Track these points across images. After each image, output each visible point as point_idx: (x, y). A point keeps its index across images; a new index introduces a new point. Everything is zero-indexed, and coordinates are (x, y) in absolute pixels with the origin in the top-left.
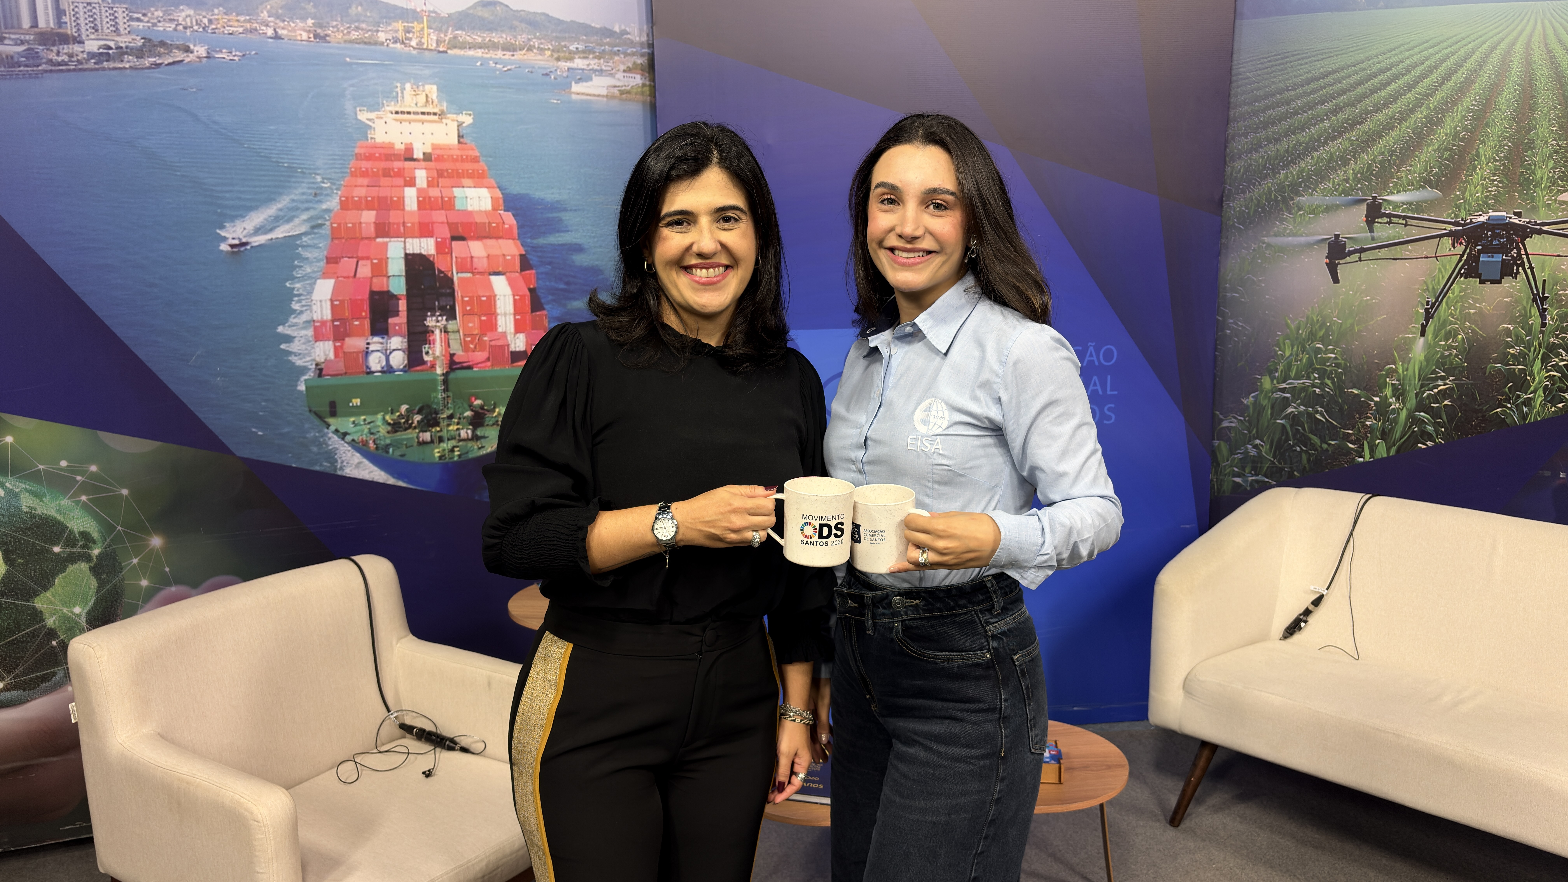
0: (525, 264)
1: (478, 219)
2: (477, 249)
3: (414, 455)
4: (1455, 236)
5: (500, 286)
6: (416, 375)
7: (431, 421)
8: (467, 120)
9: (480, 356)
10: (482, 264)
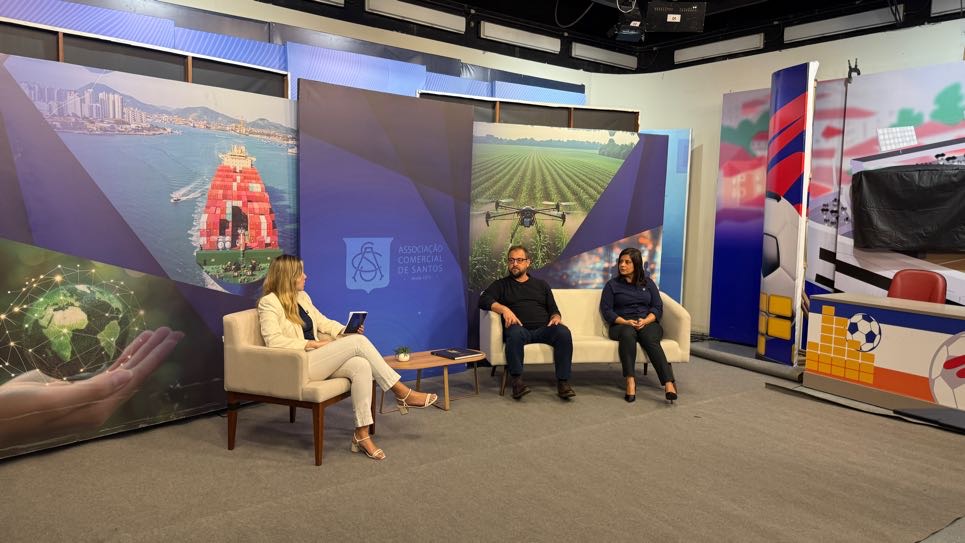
0: (271, 212)
1: (257, 195)
2: (256, 205)
4: (518, 213)
5: (263, 219)
6: (234, 251)
7: (238, 269)
8: (254, 159)
9: (255, 244)
10: (257, 211)
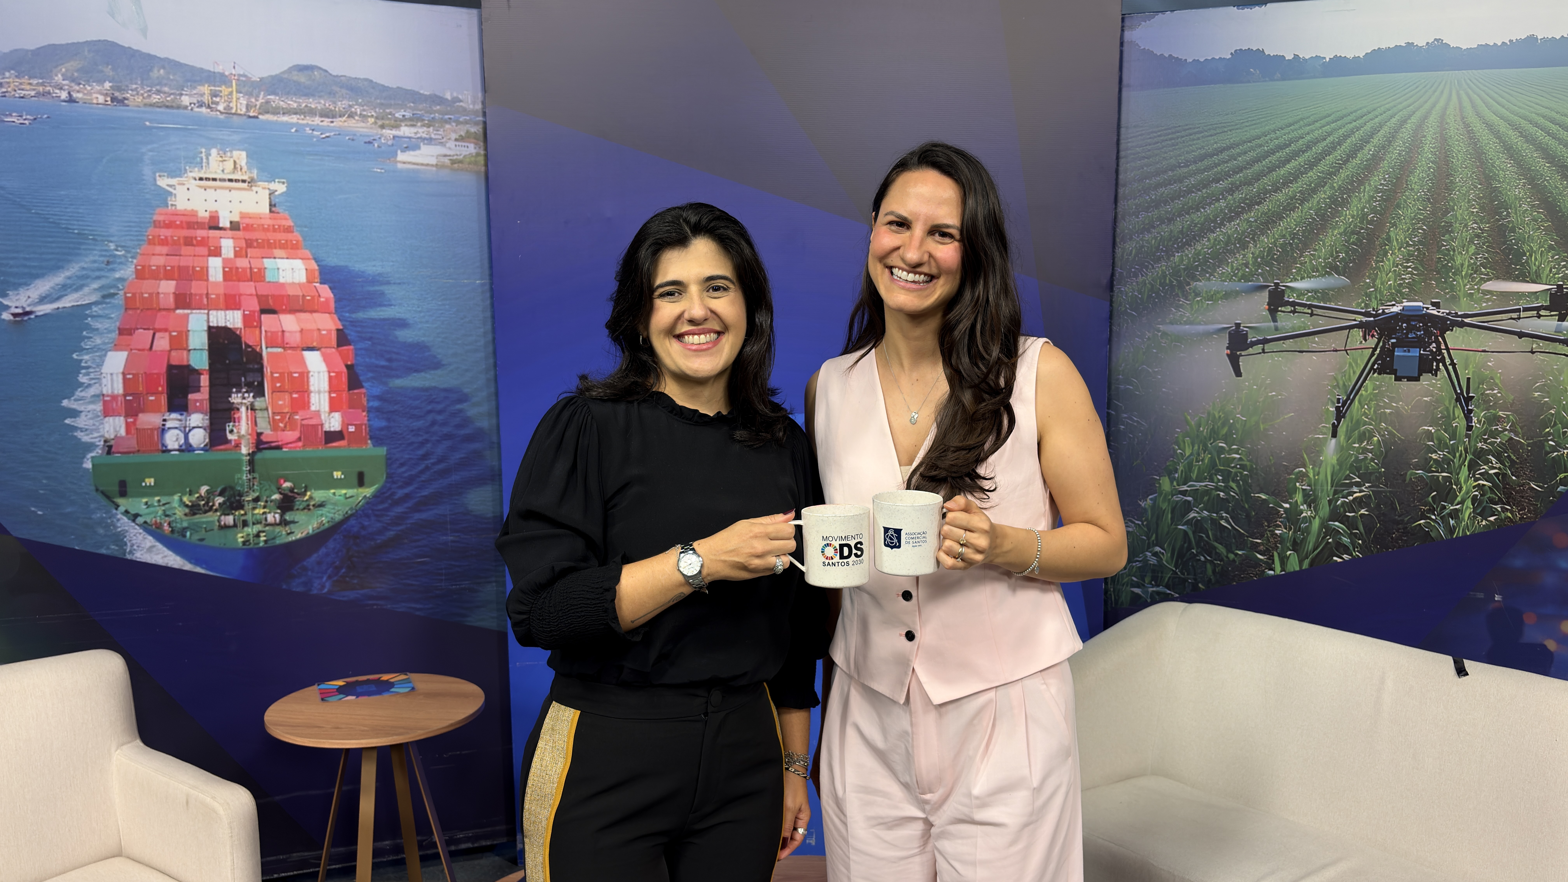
0: (342, 339)
1: (291, 292)
2: (289, 323)
3: (215, 540)
4: (1366, 328)
5: (315, 362)
6: (218, 455)
7: (234, 503)
8: (280, 188)
9: (291, 435)
10: (294, 339)
